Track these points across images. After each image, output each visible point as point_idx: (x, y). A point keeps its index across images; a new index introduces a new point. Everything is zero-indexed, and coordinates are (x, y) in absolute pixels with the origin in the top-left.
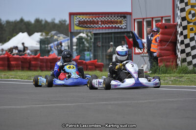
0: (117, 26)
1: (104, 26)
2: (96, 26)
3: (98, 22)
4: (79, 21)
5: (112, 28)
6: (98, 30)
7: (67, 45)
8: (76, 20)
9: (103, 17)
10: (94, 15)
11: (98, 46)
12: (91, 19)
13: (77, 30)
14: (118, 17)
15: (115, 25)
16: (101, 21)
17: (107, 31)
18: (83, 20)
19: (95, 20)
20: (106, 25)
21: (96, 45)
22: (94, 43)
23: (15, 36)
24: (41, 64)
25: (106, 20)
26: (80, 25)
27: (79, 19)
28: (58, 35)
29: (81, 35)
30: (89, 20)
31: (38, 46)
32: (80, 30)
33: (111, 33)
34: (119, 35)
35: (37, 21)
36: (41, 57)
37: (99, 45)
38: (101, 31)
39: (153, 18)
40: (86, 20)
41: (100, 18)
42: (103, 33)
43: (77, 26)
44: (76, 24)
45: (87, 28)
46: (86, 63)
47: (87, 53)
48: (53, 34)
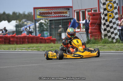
2: (51, 15)
3: (52, 13)
4: (40, 13)
5: (61, 16)
6: (52, 18)
7: (33, 27)
8: (38, 12)
9: (55, 10)
10: (49, 9)
11: (52, 28)
12: (47, 11)
13: (39, 18)
14: (64, 9)
15: (63, 14)
16: (54, 12)
17: (58, 18)
18: (42, 12)
19: (50, 12)
20: (57, 15)
21: (51, 27)
22: (50, 26)
24: (17, 40)
25: (57, 11)
26: (41, 15)
27: (40, 11)
29: (41, 21)
30: (46, 12)
31: (15, 29)
32: (41, 18)
33: (60, 20)
34: (65, 21)
35: (14, 13)
36: (16, 36)
38: (54, 19)
39: (86, 10)
40: (44, 12)
41: (53, 10)
42: (55, 20)
43: (39, 16)
44: (38, 15)
45: (45, 17)
46: (45, 39)
47: (45, 32)
48: (24, 21)
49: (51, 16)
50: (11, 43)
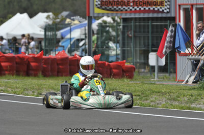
0: (156, 9)
1: (138, 9)
2: (127, 8)
3: (129, 2)
4: (102, 1)
5: (149, 11)
6: (128, 14)
7: (84, 32)
11: (128, 36)
13: (98, 14)
15: (154, 7)
16: (134, 2)
17: (142, 15)
20: (140, 7)
23: (10, 18)
24: (45, 66)
26: (103, 7)
28: (72, 18)
29: (105, 18)
31: (43, 33)
32: (103, 14)
33: (148, 19)
37: (130, 35)
38: (133, 16)
42: (136, 19)
43: (98, 8)
44: (96, 5)
45: (112, 11)
46: (109, 65)
49: (126, 10)
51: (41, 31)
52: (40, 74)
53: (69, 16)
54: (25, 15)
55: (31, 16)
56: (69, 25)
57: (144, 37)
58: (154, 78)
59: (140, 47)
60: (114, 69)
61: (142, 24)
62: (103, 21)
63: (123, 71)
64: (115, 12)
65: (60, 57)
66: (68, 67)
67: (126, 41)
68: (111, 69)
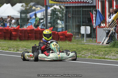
0: (85, 1)
1: (74, 1)
6: (69, 4)
11: (69, 17)
13: (51, 4)
17: (76, 5)
22: (66, 15)
23: (1, 6)
24: (21, 34)
28: (36, 6)
29: (55, 6)
31: (19, 15)
32: (54, 4)
33: (80, 7)
34: (86, 9)
36: (20, 29)
37: (70, 16)
38: (71, 5)
42: (73, 7)
46: (58, 33)
48: (32, 6)
49: (68, 2)
50: (12, 38)
51: (18, 14)
52: (18, 39)
53: (34, 5)
54: (9, 5)
55: (13, 5)
56: (34, 10)
57: (78, 17)
58: (84, 41)
59: (75, 23)
60: (61, 36)
61: (77, 10)
62: (54, 8)
63: (66, 37)
64: (61, 3)
65: (29, 29)
66: (34, 35)
67: (67, 20)
68: (59, 36)
